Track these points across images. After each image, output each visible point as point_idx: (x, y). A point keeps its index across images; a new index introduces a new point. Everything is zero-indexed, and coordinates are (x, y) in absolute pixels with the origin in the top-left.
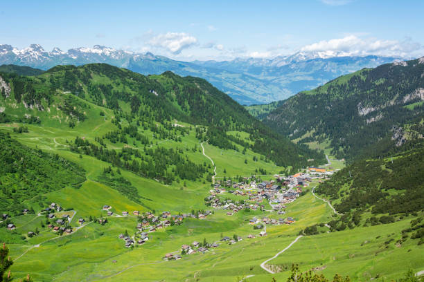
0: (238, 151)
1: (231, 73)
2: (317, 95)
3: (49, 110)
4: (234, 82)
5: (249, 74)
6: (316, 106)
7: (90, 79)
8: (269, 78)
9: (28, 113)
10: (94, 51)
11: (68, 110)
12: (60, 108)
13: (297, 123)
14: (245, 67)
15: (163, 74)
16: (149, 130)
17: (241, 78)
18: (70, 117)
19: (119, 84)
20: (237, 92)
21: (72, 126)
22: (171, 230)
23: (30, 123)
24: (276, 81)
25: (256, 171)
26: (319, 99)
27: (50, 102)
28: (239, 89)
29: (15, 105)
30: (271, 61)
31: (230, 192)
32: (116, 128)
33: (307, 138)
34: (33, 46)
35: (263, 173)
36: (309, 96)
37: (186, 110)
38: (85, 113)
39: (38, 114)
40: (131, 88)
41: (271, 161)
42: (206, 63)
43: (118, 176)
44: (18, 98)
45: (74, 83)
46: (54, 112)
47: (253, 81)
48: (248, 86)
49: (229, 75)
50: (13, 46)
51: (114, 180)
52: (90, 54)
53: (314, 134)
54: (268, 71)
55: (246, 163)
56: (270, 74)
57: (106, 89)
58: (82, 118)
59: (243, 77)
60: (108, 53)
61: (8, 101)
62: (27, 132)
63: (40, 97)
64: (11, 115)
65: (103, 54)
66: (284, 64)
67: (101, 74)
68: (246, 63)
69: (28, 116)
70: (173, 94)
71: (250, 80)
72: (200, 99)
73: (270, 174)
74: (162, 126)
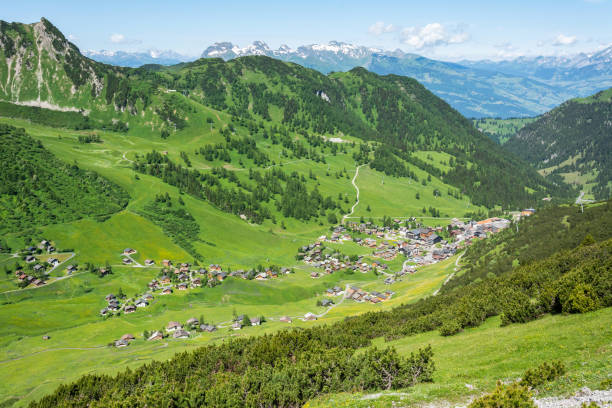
0: (416, 180)
1: (508, 76)
2: (594, 104)
3: (143, 114)
4: (511, 89)
5: (534, 78)
6: (589, 121)
7: (239, 77)
8: (563, 84)
9: (116, 118)
10: (329, 48)
11: (166, 115)
12: (157, 111)
13: (558, 144)
14: (530, 70)
15: (351, 71)
16: (281, 145)
17: (521, 83)
18: (167, 124)
19: (276, 84)
20: (513, 102)
21: (165, 135)
22: (196, 294)
23: (115, 131)
24: (573, 88)
25: (424, 211)
26: (596, 109)
27: (147, 103)
28: (515, 98)
29: (103, 108)
30: (569, 61)
31: (355, 240)
32: (223, 140)
33: (567, 166)
34: (256, 43)
35: (435, 214)
36: (582, 105)
37: (372, 121)
38: (186, 119)
39: (129, 119)
40: (291, 88)
41: (465, 197)
42: (478, 63)
43: (177, 207)
44: (109, 97)
45: (215, 81)
46: (149, 117)
47: (537, 87)
48: (530, 94)
49: (505, 79)
50: (233, 43)
51: (168, 212)
52: (324, 53)
53: (579, 161)
54: (563, 74)
55: (418, 198)
56: (566, 79)
57: (256, 89)
58: (181, 125)
59: (525, 82)
60: (346, 51)
61: (97, 102)
62: (99, 141)
63: (135, 97)
64: (95, 120)
65: (340, 52)
66: (588, 63)
67: (256, 69)
68: (533, 63)
69: (115, 121)
70: (359, 99)
71: (534, 86)
72: (394, 106)
73: (447, 216)
74: (304, 140)
